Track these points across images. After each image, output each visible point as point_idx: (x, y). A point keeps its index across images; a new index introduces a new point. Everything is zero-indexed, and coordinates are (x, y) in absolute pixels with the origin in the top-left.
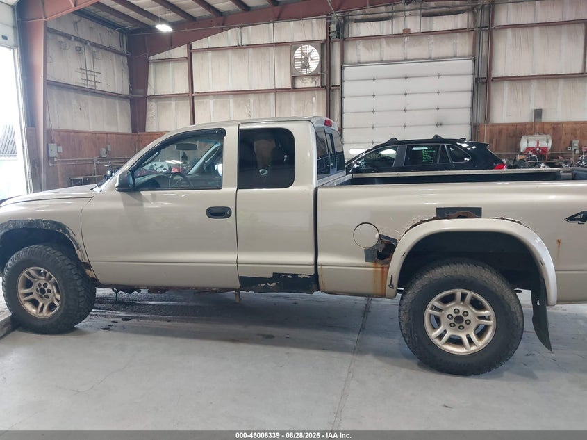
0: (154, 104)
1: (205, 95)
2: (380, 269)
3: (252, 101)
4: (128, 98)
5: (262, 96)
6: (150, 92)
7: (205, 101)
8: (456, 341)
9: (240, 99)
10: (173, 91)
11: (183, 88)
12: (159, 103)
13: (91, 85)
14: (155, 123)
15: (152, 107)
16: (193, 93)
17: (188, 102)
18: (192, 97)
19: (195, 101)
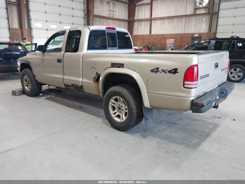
0: (137, 23)
1: (156, 19)
2: (97, 86)
3: (175, 21)
4: (127, 21)
5: (180, 19)
6: (136, 18)
7: (156, 21)
8: (119, 116)
9: (170, 20)
10: (144, 17)
11: (148, 16)
12: (138, 23)
13: (111, 16)
14: (136, 31)
15: (136, 24)
16: (151, 18)
17: (149, 22)
18: (151, 20)
19: (152, 22)
